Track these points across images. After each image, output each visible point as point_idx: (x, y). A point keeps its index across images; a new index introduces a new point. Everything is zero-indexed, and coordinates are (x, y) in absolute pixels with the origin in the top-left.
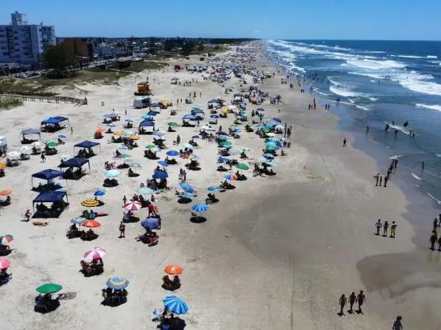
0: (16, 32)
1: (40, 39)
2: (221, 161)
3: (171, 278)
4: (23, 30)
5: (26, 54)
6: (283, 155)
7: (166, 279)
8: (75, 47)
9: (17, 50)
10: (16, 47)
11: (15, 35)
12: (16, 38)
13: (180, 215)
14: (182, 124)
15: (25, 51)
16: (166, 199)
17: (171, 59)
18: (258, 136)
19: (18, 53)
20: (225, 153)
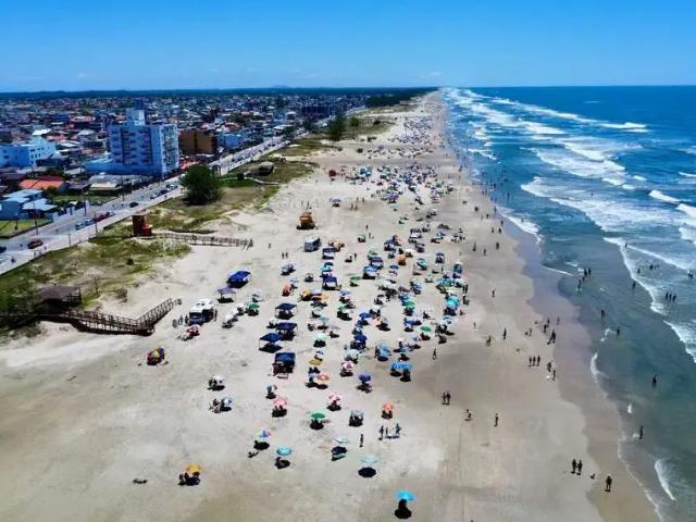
0: (133, 134)
1: (162, 143)
2: (406, 322)
3: (387, 412)
4: (141, 132)
5: (144, 161)
6: (461, 313)
7: (384, 412)
8: (196, 141)
9: (134, 156)
10: (133, 153)
11: (132, 138)
12: (133, 142)
13: (382, 370)
14: (361, 275)
15: (144, 157)
16: (369, 358)
17: (319, 152)
18: (438, 291)
19: (133, 160)
20: (409, 312)
